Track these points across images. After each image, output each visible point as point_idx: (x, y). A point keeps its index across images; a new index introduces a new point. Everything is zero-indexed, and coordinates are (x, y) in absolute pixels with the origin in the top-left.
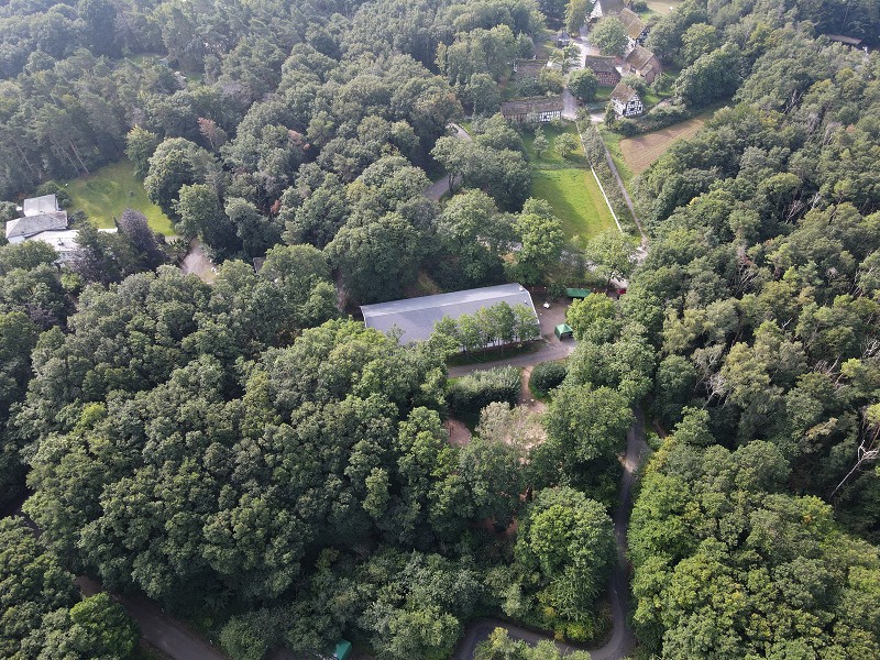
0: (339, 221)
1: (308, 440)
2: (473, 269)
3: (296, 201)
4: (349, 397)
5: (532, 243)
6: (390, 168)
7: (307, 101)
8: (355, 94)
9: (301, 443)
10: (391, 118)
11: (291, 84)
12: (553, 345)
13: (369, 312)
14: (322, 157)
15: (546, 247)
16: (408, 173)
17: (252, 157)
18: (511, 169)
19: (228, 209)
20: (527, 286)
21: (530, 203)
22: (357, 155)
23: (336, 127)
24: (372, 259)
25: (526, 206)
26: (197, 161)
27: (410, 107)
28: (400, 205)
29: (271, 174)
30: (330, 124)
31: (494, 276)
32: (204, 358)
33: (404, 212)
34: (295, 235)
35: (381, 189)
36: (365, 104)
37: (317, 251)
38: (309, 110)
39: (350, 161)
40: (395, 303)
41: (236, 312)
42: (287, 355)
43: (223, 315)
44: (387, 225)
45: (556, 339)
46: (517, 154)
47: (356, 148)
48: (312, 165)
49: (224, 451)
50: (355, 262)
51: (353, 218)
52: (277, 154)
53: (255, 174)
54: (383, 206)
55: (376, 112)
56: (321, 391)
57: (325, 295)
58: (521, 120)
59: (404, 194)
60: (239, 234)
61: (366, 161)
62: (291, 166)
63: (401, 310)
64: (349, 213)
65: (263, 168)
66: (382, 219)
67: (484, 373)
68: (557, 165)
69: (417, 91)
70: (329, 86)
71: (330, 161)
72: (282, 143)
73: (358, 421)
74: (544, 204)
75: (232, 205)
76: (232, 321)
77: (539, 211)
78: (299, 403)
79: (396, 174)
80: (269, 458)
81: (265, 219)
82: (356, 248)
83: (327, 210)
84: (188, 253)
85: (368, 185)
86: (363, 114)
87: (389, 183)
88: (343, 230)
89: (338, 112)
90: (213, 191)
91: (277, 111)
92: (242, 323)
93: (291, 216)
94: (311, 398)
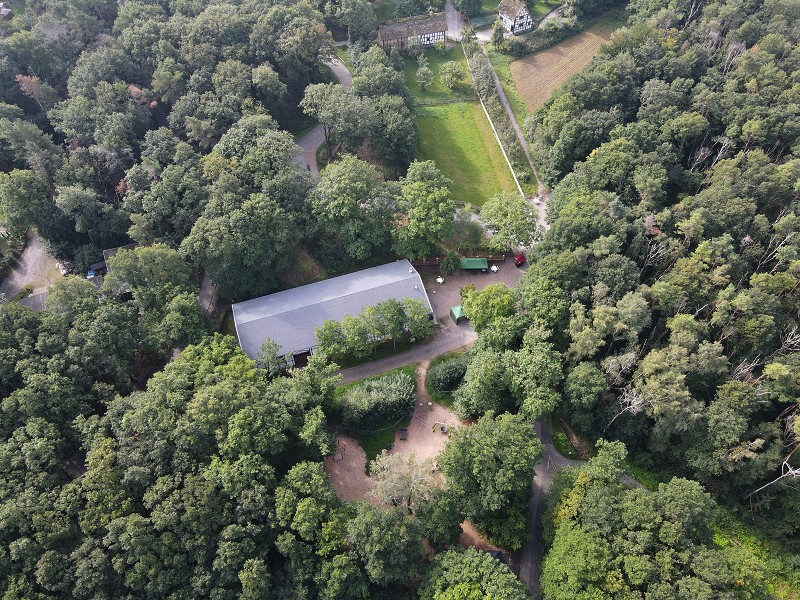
0: (196, 207)
2: (357, 250)
3: (142, 184)
4: (215, 460)
6: (252, 131)
7: (149, 44)
8: (205, 31)
10: (252, 61)
11: (129, 22)
12: (449, 330)
14: (172, 117)
15: (436, 223)
16: (273, 138)
17: (86, 125)
19: (60, 200)
21: (415, 167)
22: (214, 115)
23: (186, 77)
25: (411, 171)
27: (272, 46)
28: (266, 184)
29: (110, 148)
30: (178, 75)
33: (272, 191)
34: (148, 229)
35: (243, 162)
36: (219, 44)
37: (173, 252)
38: (153, 55)
39: (205, 124)
40: (272, 298)
41: (71, 351)
44: (252, 211)
45: (452, 324)
47: (212, 106)
48: (161, 132)
50: (219, 259)
51: (213, 202)
52: (116, 121)
53: (92, 149)
54: (247, 185)
55: (233, 55)
56: (180, 458)
57: (183, 310)
59: (271, 167)
60: (78, 228)
61: (225, 122)
62: (135, 134)
63: (278, 311)
64: (207, 196)
65: (101, 140)
66: (246, 205)
68: (444, 99)
69: (279, 24)
70: (176, 20)
71: (181, 122)
72: (121, 103)
75: (64, 196)
77: (424, 177)
79: (259, 140)
80: (118, 563)
81: (107, 208)
82: (217, 245)
83: (181, 194)
84: (26, 246)
85: (228, 156)
86: (219, 58)
87: (253, 154)
88: (199, 222)
89: (188, 57)
90: (40, 175)
91: (113, 61)
93: (142, 202)
94: (169, 470)
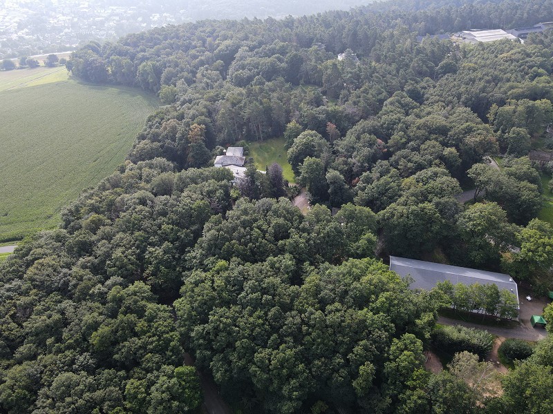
0: (392, 199)
1: (331, 327)
2: (477, 255)
3: (369, 181)
4: (366, 309)
5: (529, 250)
6: (436, 174)
7: (394, 124)
8: (425, 126)
9: (327, 326)
10: (445, 144)
11: (387, 113)
12: (526, 328)
13: (395, 261)
14: (393, 159)
16: (446, 180)
17: (351, 150)
18: (526, 195)
19: (328, 175)
20: (516, 279)
21: (535, 222)
22: (416, 162)
23: (407, 143)
24: (406, 229)
25: (531, 223)
26: (320, 145)
27: (461, 140)
28: (436, 199)
29: (359, 161)
30: (404, 140)
31: (491, 264)
32: (287, 255)
33: (437, 204)
34: (362, 200)
35: (426, 187)
36: (430, 133)
37: (373, 214)
38: (393, 130)
39: (410, 165)
40: (413, 261)
42: (336, 270)
43: (305, 234)
44: (423, 209)
46: (533, 186)
47: (417, 157)
48: (385, 162)
49: (281, 314)
50: (395, 226)
51: (402, 200)
52: (366, 151)
53: (350, 159)
54: (424, 197)
55: (436, 139)
57: (369, 241)
58: (544, 164)
59: (441, 193)
60: (329, 191)
61: (420, 167)
62: (372, 160)
63: (416, 267)
64: (400, 196)
65: (355, 157)
66: (421, 205)
67: (465, 328)
69: (469, 131)
70: (410, 118)
71: (397, 162)
72: (371, 145)
73: (366, 327)
74: (547, 226)
75: (331, 174)
76: (309, 239)
77: (540, 229)
78: (333, 302)
79: (438, 179)
80: (305, 328)
81: (347, 186)
82: (398, 218)
83: (387, 190)
84: (298, 195)
85: (418, 182)
86: (427, 139)
87: (431, 184)
88: (393, 205)
89: (411, 134)
90: (323, 164)
91: (374, 127)
92: (314, 243)
93: (363, 189)
94: (341, 302)
